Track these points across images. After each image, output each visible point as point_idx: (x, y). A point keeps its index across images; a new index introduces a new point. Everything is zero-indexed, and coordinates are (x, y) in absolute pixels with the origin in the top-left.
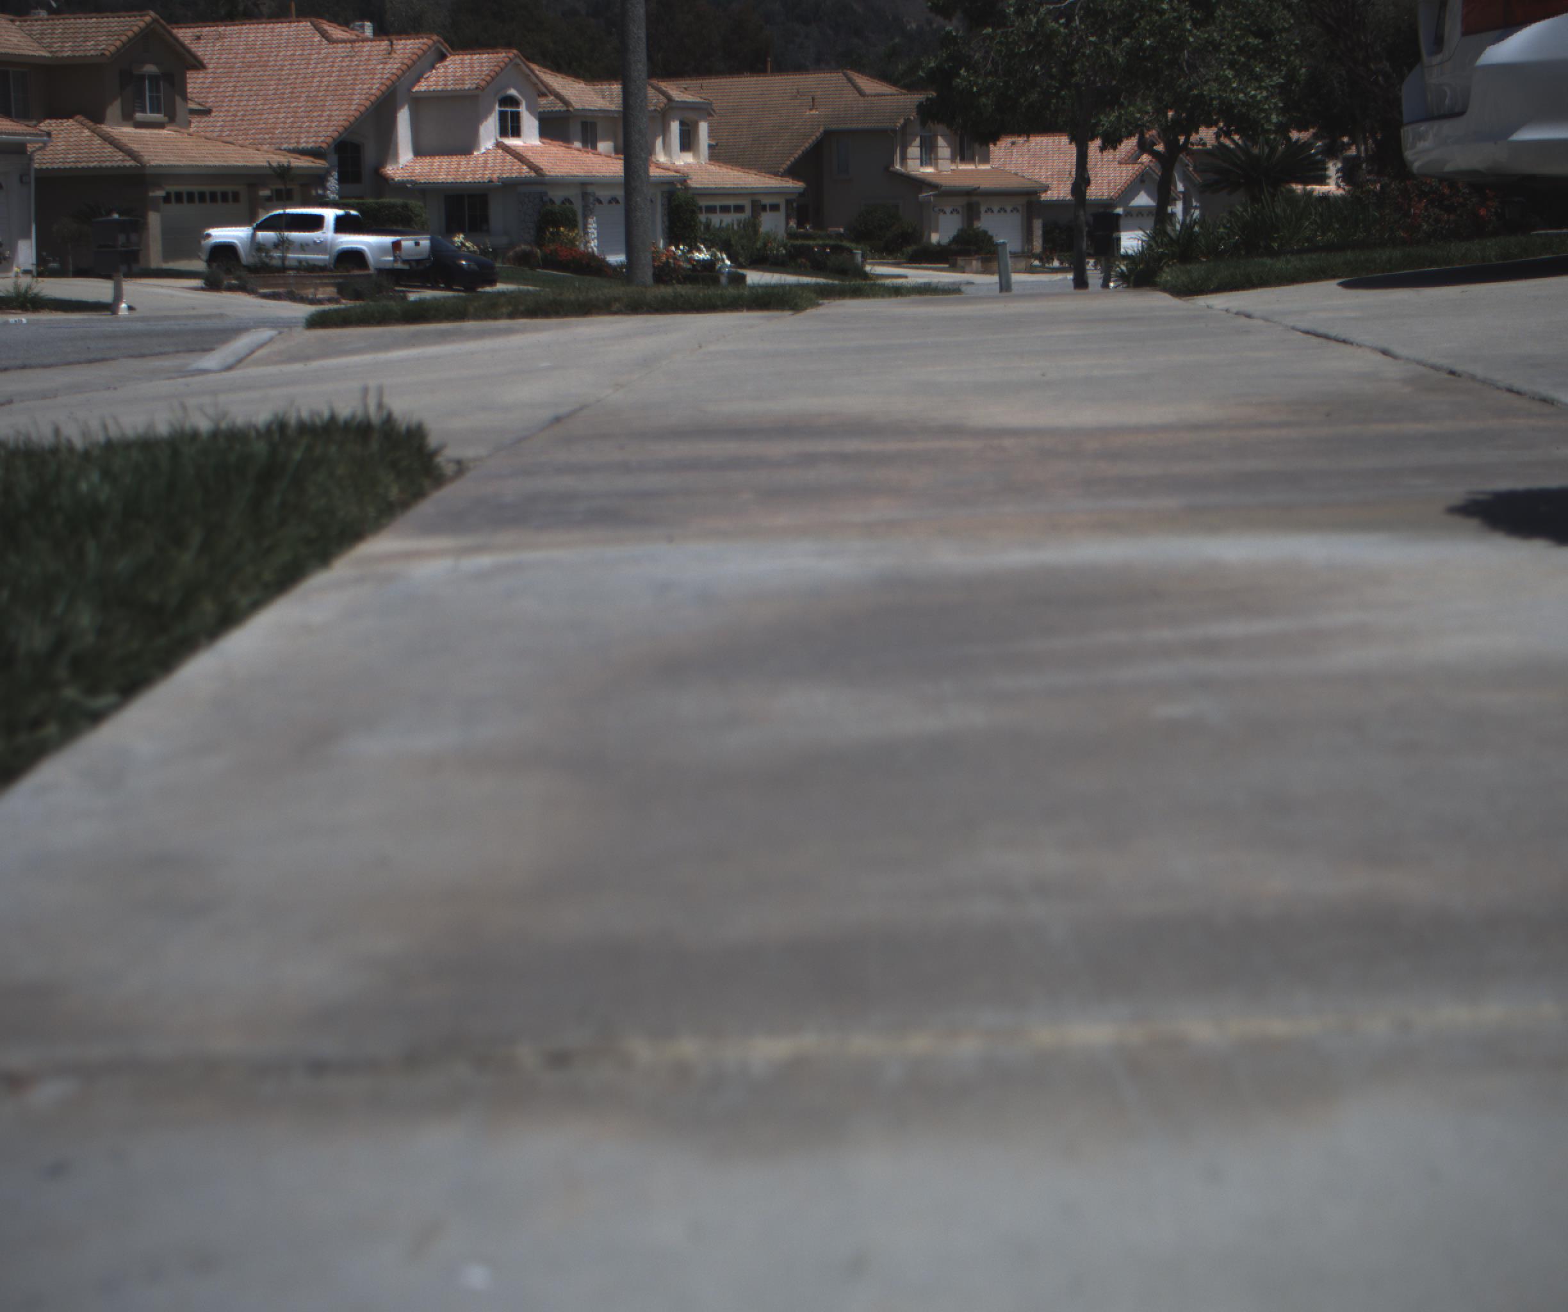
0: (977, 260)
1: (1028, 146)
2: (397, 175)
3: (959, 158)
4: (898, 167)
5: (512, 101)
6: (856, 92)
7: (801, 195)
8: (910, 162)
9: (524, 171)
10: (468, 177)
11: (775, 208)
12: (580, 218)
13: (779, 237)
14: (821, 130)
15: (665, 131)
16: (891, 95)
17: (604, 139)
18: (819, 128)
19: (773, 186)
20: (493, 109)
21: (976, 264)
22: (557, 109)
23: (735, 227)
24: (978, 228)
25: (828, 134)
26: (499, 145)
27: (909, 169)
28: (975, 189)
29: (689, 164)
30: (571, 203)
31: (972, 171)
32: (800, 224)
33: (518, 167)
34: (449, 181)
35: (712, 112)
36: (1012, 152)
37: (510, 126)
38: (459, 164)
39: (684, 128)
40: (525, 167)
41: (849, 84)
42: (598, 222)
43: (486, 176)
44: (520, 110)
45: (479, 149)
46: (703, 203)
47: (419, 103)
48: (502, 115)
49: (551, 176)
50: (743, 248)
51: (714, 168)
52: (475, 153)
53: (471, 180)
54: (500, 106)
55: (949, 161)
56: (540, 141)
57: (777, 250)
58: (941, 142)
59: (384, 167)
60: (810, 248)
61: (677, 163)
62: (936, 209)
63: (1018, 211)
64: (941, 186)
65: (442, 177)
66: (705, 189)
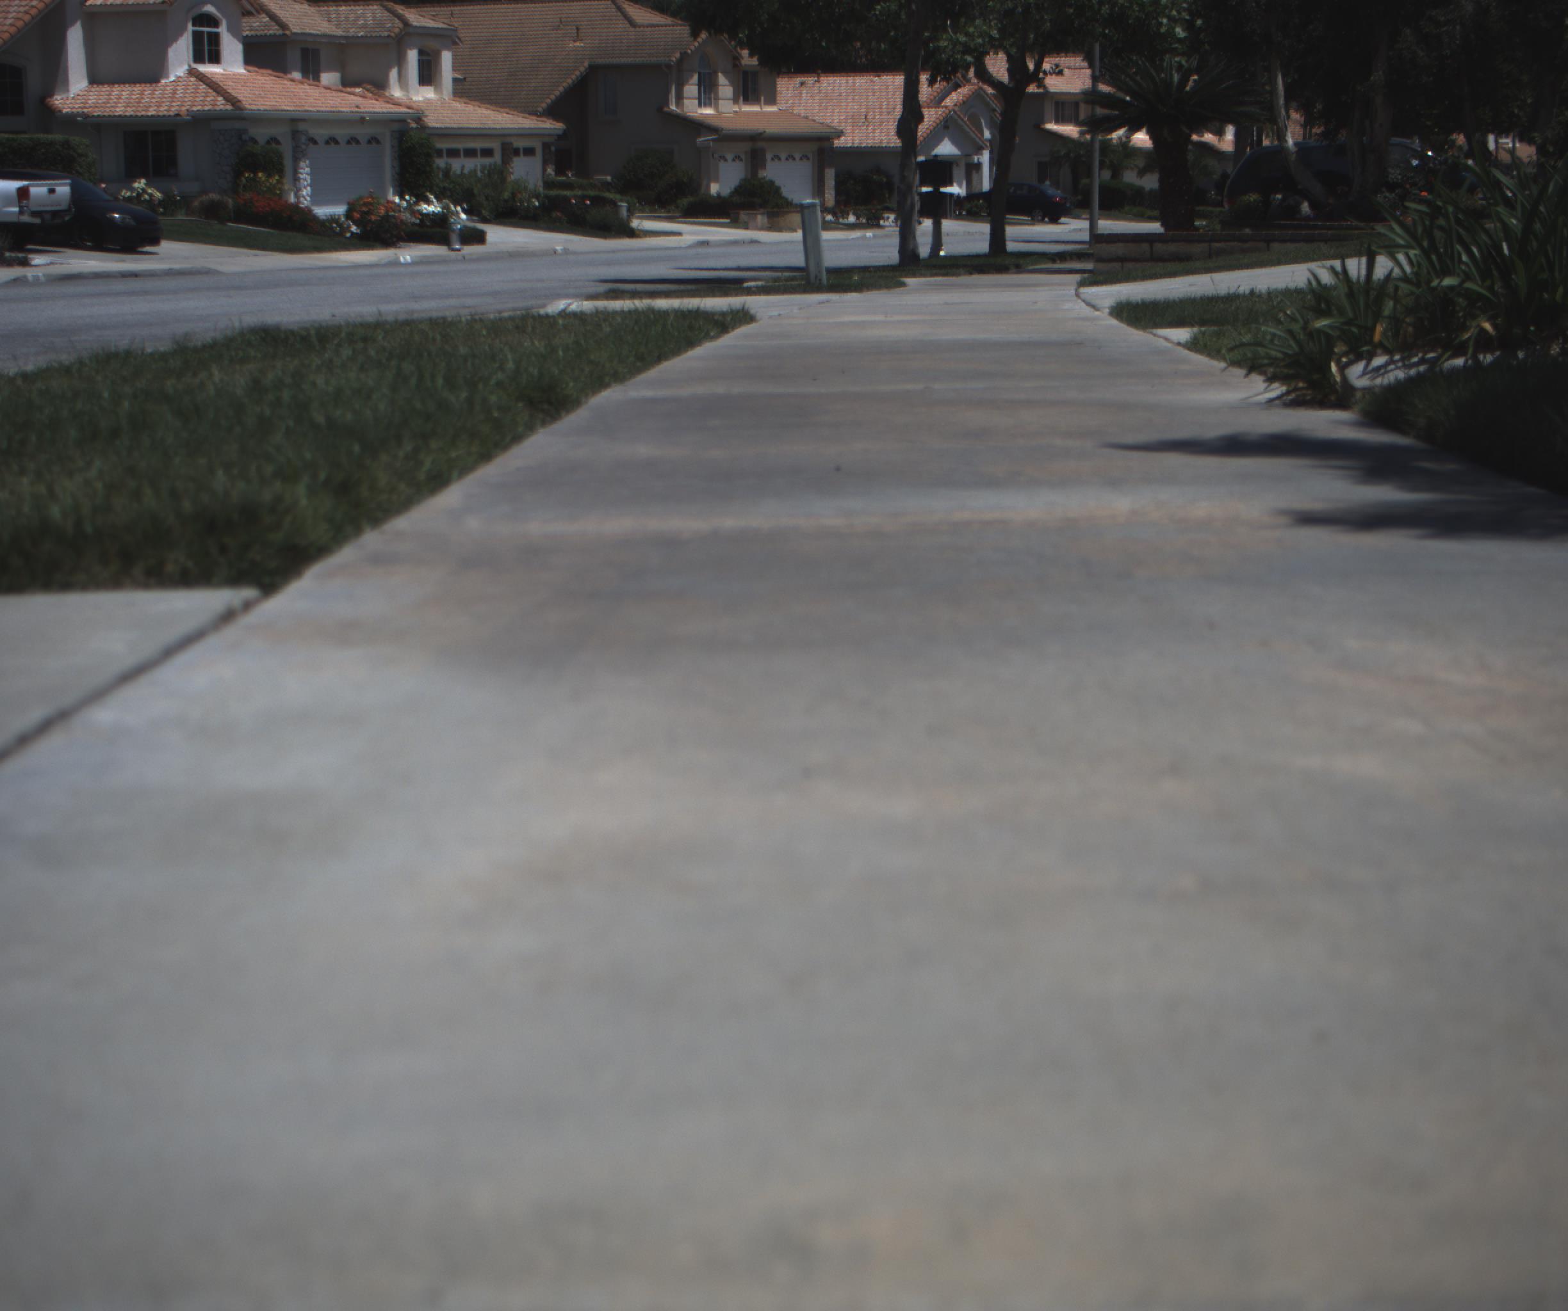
0: (762, 214)
1: (819, 87)
2: (66, 106)
3: (741, 98)
4: (673, 107)
5: (212, 21)
6: (626, 22)
7: (562, 137)
8: (686, 102)
9: (219, 103)
10: (151, 109)
11: (529, 152)
12: (288, 162)
13: (531, 186)
14: (586, 64)
15: (401, 61)
16: (666, 26)
17: (329, 69)
18: (584, 62)
19: (527, 126)
20: (184, 29)
21: (761, 219)
22: (271, 32)
23: (479, 174)
24: (764, 178)
25: (593, 69)
26: (192, 72)
27: (686, 110)
28: (761, 134)
29: (429, 100)
30: (278, 143)
31: (757, 113)
32: (559, 171)
33: (213, 98)
34: (128, 114)
35: (457, 40)
36: (801, 93)
37: (207, 50)
38: (142, 94)
39: (424, 58)
40: (220, 99)
41: (619, 14)
42: (311, 166)
43: (173, 109)
44: (219, 30)
45: (167, 77)
46: (443, 145)
47: (94, 19)
48: (197, 38)
49: (252, 110)
50: (487, 198)
51: (458, 105)
52: (163, 81)
53: (154, 113)
54: (194, 25)
55: (731, 102)
56: (245, 69)
57: (529, 201)
58: (722, 79)
59: (51, 96)
60: (567, 200)
61: (415, 98)
62: (716, 156)
63: (808, 159)
64: (722, 129)
65: (119, 110)
66: (446, 128)
